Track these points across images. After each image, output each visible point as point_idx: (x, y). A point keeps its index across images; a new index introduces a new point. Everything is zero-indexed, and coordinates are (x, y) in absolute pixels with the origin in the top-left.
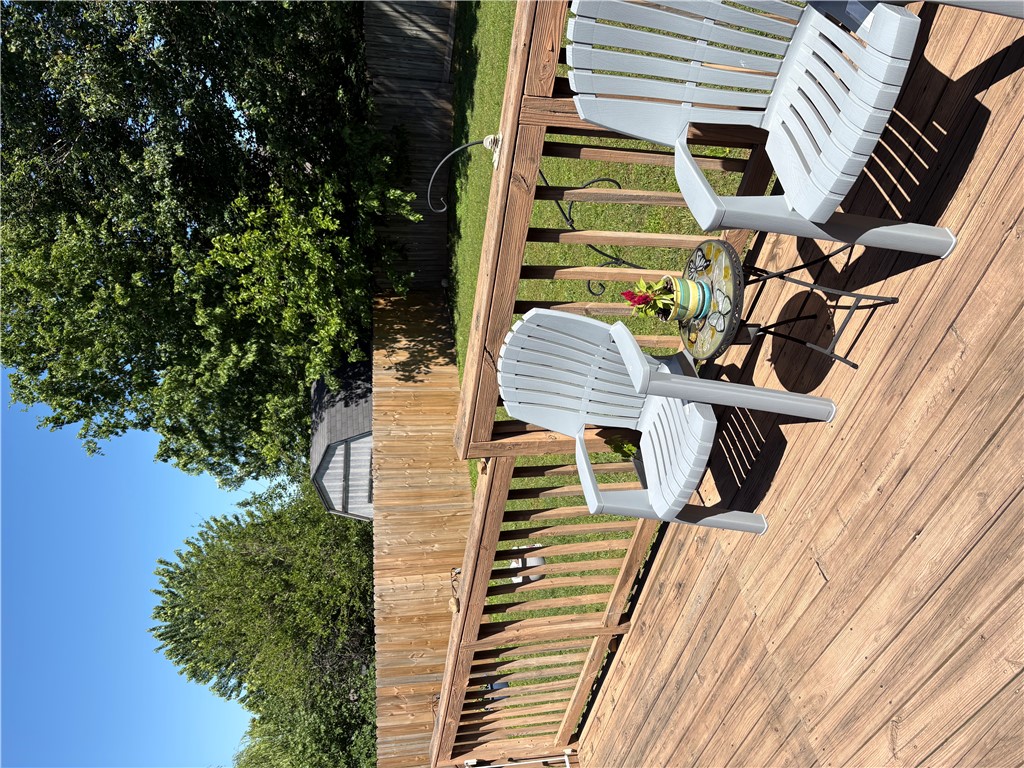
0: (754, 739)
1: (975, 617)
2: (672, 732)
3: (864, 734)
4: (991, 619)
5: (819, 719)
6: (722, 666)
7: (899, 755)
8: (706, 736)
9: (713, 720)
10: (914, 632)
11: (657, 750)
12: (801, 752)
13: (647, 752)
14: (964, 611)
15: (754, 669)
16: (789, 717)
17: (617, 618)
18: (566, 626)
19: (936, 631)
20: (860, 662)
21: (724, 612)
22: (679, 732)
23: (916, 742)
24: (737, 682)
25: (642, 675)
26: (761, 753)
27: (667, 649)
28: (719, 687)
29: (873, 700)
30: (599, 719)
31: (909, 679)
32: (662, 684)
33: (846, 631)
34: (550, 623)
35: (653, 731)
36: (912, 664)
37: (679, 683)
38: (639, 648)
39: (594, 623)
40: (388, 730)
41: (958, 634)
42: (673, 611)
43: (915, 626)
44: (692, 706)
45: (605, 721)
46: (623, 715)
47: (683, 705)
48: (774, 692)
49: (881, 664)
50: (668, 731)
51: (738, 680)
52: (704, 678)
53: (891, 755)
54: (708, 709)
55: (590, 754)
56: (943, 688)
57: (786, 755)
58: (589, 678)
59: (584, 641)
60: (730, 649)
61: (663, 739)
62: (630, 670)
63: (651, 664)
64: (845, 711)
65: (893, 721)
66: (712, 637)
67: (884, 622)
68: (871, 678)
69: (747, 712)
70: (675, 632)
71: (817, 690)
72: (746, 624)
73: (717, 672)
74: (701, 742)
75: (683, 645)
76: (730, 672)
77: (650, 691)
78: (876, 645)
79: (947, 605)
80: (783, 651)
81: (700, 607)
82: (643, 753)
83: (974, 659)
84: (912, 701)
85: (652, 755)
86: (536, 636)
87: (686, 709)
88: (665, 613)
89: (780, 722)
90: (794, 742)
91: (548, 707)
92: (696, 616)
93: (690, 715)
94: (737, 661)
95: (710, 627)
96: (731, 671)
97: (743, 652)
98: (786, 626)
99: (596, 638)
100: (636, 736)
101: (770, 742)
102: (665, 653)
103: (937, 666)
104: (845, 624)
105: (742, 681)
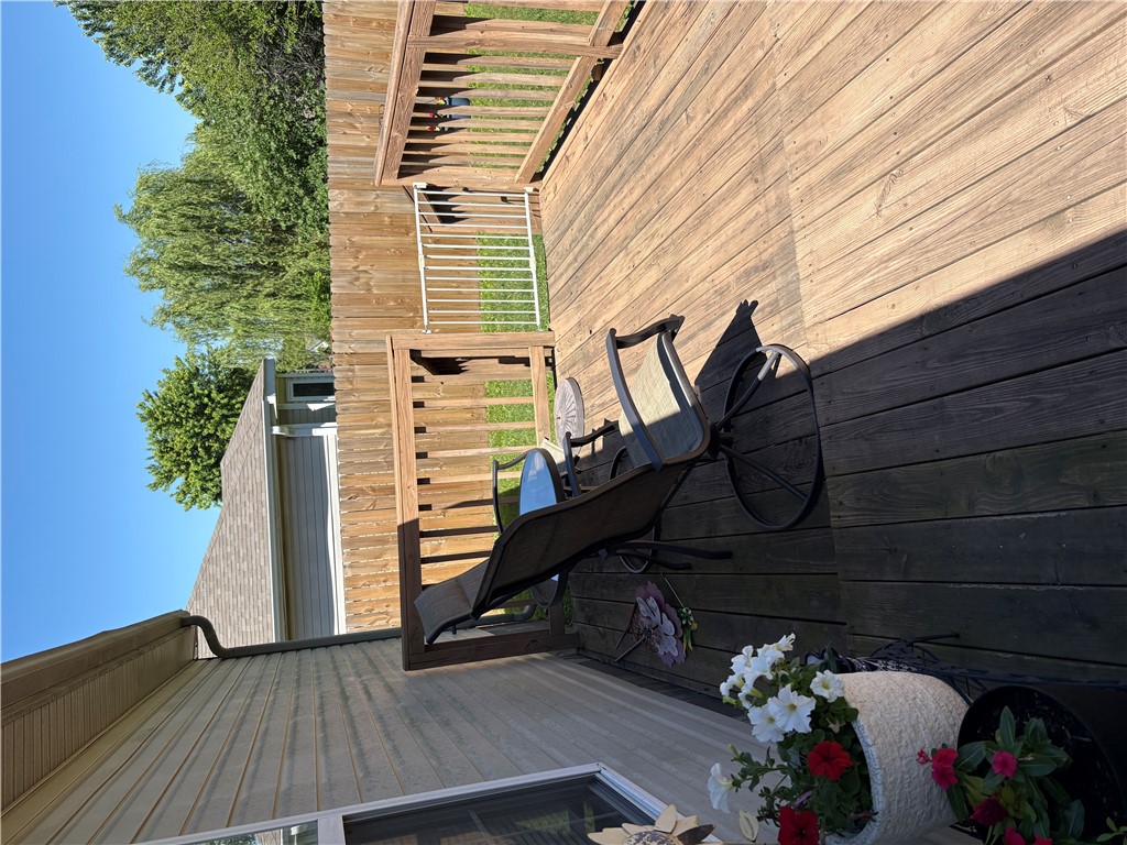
0: (728, 190)
1: (1051, 50)
2: (643, 177)
3: (852, 187)
4: (1071, 55)
5: (808, 167)
6: (717, 105)
7: (884, 212)
8: (678, 184)
9: (690, 165)
10: (965, 67)
11: (624, 194)
12: (776, 205)
13: (612, 197)
14: (1040, 42)
15: (753, 111)
16: (775, 167)
17: (608, 37)
18: (543, 37)
19: (993, 67)
20: (883, 101)
21: (737, 37)
22: (650, 177)
23: (909, 200)
24: (729, 125)
25: (624, 110)
26: (732, 204)
27: (659, 81)
28: (707, 130)
29: (879, 149)
30: (567, 158)
31: (932, 127)
32: (644, 123)
33: (879, 63)
34: (524, 30)
35: (623, 175)
36: (944, 108)
37: (663, 123)
38: (627, 78)
39: (577, 38)
40: (341, 149)
41: (1019, 72)
42: (677, 32)
43: (970, 57)
44: (671, 150)
45: (573, 160)
46: (594, 156)
47: (661, 148)
48: (768, 139)
49: (908, 105)
50: (638, 176)
51: (731, 123)
52: (693, 119)
53: (875, 211)
54: (688, 154)
55: (552, 195)
56: (969, 139)
57: (758, 208)
58: (562, 108)
59: (564, 61)
60: (732, 84)
61: (632, 184)
62: (611, 104)
63: (636, 98)
64: (840, 161)
65: (891, 175)
66: (716, 68)
67: (932, 52)
68: (888, 121)
69: (730, 160)
70: (673, 60)
71: (819, 134)
72: (760, 54)
73: (709, 112)
74: (672, 190)
75: (678, 77)
76: (725, 113)
77: (628, 131)
78: (911, 81)
79: (1024, 32)
80: (794, 85)
81: (710, 28)
82: (607, 197)
83: (1024, 105)
84: (924, 152)
85: (616, 200)
86: (505, 43)
87: (664, 153)
88: (666, 35)
89: (763, 173)
90: (772, 196)
91: (511, 137)
92: (703, 40)
93: (667, 159)
94: (736, 100)
95: (716, 55)
96: (726, 111)
97: (746, 88)
98: (809, 52)
99: (578, 59)
100: (603, 178)
101: (746, 193)
102: (654, 87)
103: (975, 111)
104: (882, 53)
105: (736, 123)
